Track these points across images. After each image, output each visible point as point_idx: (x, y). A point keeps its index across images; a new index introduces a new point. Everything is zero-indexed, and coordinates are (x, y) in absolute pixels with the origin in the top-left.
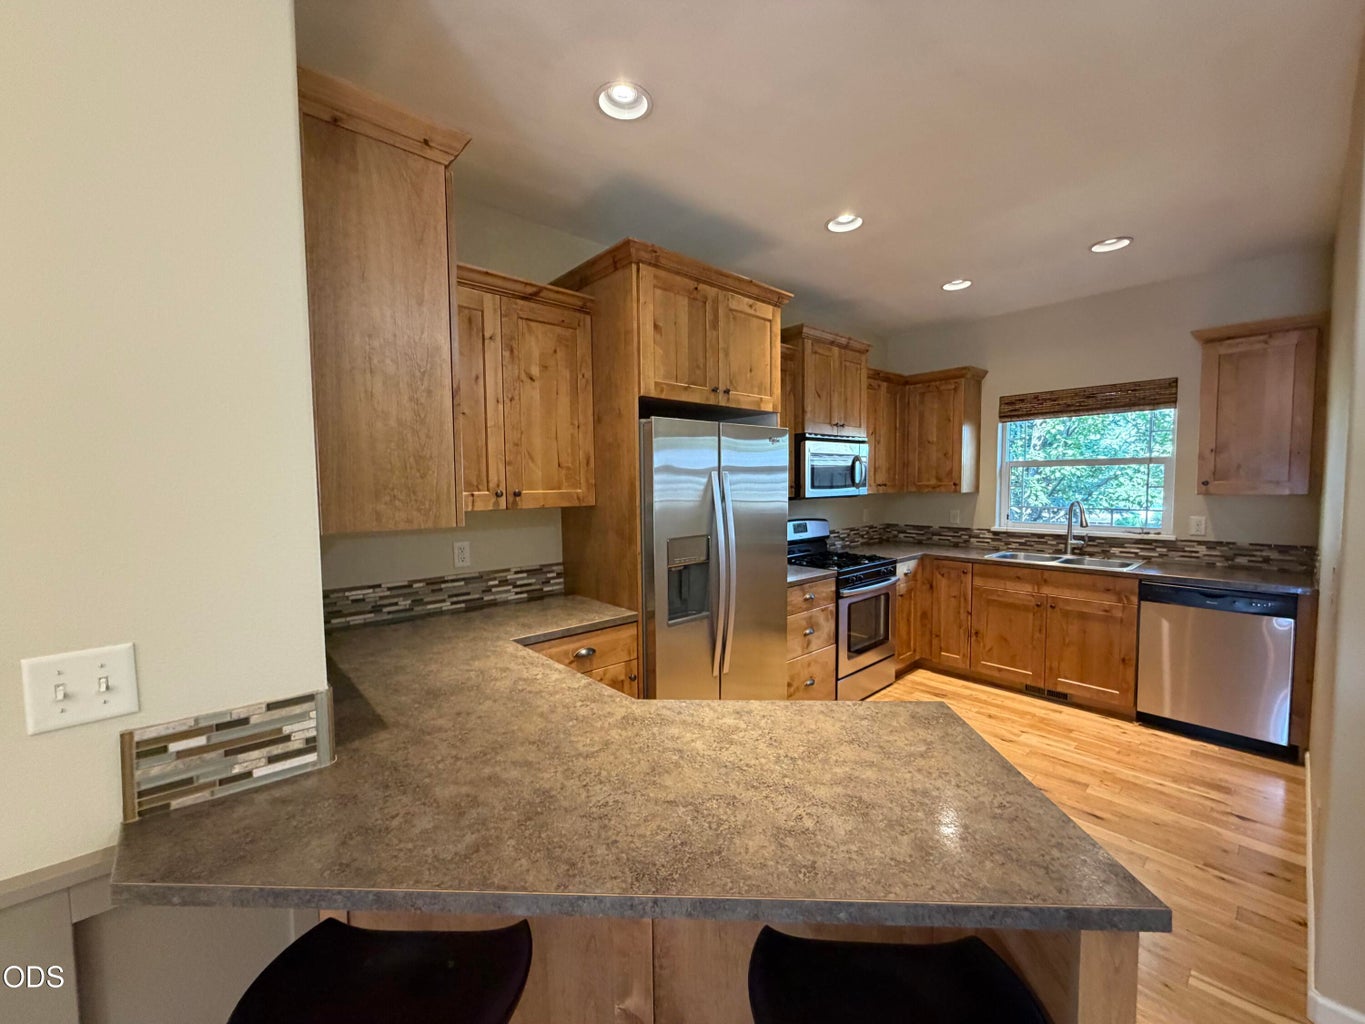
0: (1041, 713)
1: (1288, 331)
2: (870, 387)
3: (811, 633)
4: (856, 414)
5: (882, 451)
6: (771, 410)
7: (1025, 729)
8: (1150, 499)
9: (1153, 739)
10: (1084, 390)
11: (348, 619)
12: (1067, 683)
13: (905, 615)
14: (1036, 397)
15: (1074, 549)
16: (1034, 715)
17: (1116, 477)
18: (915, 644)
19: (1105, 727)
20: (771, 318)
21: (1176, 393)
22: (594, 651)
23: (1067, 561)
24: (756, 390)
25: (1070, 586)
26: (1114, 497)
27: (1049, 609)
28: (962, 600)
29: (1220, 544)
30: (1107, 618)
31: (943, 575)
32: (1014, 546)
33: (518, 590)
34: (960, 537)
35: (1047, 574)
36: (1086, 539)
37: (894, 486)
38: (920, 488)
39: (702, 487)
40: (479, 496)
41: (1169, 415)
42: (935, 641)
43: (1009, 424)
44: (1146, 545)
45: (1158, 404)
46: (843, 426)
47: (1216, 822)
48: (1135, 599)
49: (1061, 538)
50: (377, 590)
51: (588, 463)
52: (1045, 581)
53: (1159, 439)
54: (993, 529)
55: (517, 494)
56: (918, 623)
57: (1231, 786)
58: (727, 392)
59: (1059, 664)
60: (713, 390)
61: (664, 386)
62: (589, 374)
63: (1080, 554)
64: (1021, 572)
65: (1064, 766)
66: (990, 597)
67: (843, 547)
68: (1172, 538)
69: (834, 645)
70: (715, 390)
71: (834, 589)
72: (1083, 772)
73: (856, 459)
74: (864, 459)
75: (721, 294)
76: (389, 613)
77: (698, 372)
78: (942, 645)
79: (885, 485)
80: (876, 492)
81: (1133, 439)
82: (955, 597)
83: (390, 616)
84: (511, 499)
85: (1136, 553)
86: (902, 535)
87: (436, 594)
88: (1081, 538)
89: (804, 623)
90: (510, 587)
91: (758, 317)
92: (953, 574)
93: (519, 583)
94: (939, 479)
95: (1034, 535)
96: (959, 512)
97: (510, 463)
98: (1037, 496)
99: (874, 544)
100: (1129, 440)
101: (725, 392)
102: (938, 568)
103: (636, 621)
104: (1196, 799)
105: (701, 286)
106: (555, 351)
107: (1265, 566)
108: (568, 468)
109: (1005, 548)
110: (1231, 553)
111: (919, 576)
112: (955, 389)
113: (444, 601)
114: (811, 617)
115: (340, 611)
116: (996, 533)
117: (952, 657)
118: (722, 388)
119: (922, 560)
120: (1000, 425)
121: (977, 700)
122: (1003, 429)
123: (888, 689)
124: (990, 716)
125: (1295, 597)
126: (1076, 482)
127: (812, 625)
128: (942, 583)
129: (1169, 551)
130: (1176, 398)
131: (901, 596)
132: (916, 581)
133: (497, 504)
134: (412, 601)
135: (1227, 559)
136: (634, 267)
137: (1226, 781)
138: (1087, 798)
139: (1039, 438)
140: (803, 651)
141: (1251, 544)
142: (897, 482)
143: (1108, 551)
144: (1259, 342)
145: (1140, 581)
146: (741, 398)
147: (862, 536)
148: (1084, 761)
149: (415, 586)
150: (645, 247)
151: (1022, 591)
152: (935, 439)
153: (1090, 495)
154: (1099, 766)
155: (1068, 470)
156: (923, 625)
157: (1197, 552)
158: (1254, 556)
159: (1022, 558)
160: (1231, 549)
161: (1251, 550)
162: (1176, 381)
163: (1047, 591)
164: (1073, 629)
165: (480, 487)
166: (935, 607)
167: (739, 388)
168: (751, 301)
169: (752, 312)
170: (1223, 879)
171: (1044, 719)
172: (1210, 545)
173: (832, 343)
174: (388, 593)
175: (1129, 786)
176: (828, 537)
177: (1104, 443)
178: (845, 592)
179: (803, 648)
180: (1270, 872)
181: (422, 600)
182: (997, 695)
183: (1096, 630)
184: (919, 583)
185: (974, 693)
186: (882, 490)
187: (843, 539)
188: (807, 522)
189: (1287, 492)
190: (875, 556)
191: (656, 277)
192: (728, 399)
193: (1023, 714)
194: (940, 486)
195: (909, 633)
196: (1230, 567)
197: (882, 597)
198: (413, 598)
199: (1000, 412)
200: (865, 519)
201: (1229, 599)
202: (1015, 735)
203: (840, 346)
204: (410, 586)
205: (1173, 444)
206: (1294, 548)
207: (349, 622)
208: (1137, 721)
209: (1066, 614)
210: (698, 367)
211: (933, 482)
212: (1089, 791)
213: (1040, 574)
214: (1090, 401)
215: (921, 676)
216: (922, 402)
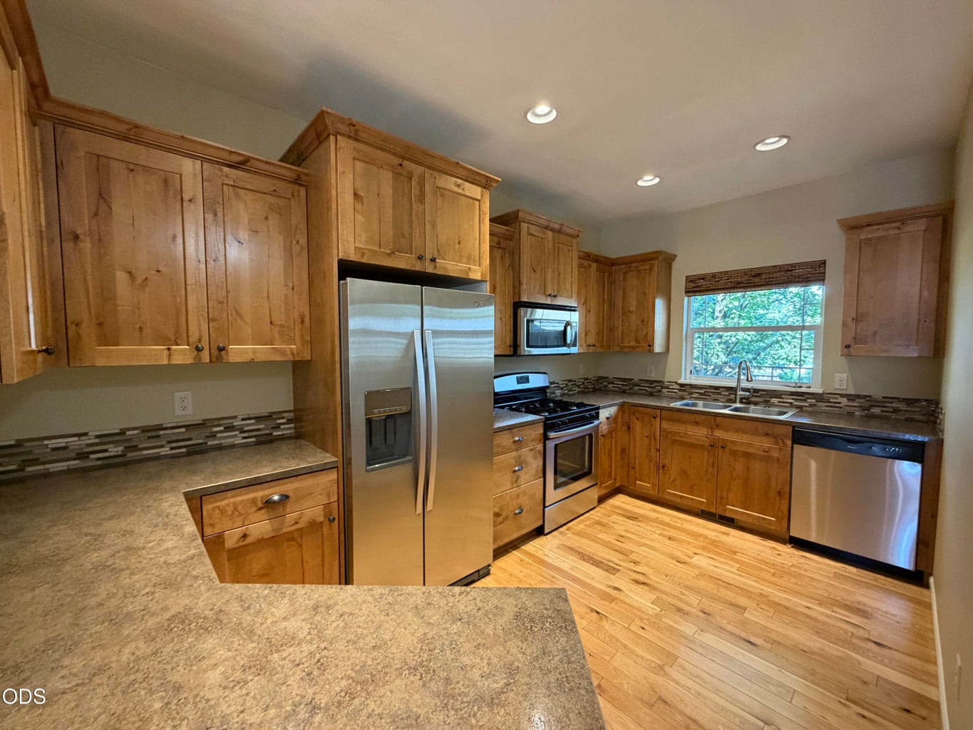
0: (712, 535)
1: (918, 218)
2: (580, 266)
3: (519, 470)
4: (568, 286)
5: (592, 319)
6: (480, 278)
7: (698, 551)
8: (802, 358)
9: (802, 560)
10: (752, 270)
11: (47, 466)
12: (734, 510)
13: (607, 451)
14: (714, 276)
15: (741, 399)
16: (706, 537)
17: (778, 342)
18: (616, 475)
19: (763, 549)
20: (480, 198)
21: (824, 273)
22: (287, 497)
23: (736, 410)
24: (465, 260)
25: (737, 431)
26: (776, 357)
27: (720, 448)
28: (653, 440)
29: (858, 396)
30: (766, 458)
31: (638, 419)
32: (696, 395)
33: (246, 435)
34: (654, 387)
35: (719, 419)
36: (752, 391)
37: (602, 346)
38: (622, 348)
39: (403, 347)
40: (176, 350)
41: (817, 291)
42: (631, 472)
43: (692, 298)
44: (799, 397)
45: (810, 281)
46: (555, 296)
47: (856, 649)
48: (789, 443)
49: (731, 390)
50: (83, 438)
51: (303, 322)
52: (717, 426)
53: (809, 313)
54: (679, 382)
55: (221, 349)
56: (619, 458)
57: (869, 609)
58: (433, 260)
59: (728, 493)
60: (419, 258)
61: (366, 251)
62: (303, 241)
63: (747, 403)
64: (700, 418)
65: (726, 587)
66: (673, 438)
67: (562, 395)
68: (820, 391)
69: (542, 479)
70: (420, 258)
71: (542, 431)
72: (742, 595)
73: (568, 324)
74: (574, 324)
75: (428, 173)
76: (98, 459)
77: (402, 242)
78: (637, 476)
79: (594, 346)
80: (586, 351)
81: (791, 313)
82: (647, 437)
83: (99, 462)
84: (215, 352)
85: (791, 403)
86: (611, 386)
87: (152, 440)
88: (748, 390)
89: (513, 461)
90: (237, 433)
91: (466, 196)
92: (646, 418)
93: (246, 429)
94: (637, 341)
95: (711, 387)
96: (653, 367)
97: (214, 320)
98: (718, 356)
99: (588, 392)
100: (788, 315)
101: (431, 260)
102: (634, 413)
103: (337, 467)
104: (839, 624)
105: (406, 163)
106: (266, 218)
107: (894, 416)
108: (282, 326)
109: (689, 397)
110: (867, 404)
111: (620, 418)
112: (651, 269)
113: (162, 446)
114: (520, 456)
115: (38, 459)
116: (682, 385)
117: (645, 485)
118: (428, 256)
119: (622, 406)
120: (686, 299)
121: (662, 523)
122: (688, 302)
123: (592, 512)
124: (670, 538)
125: (923, 444)
126: (748, 345)
127: (521, 463)
128: (637, 426)
129: (817, 401)
130: (824, 276)
131: (603, 436)
132: (617, 423)
133: (198, 358)
134: (126, 448)
135: (865, 409)
136: (332, 138)
137: (864, 605)
138: (744, 623)
139: (720, 312)
140: (512, 486)
141: (884, 397)
142: (604, 344)
143: (769, 401)
144: (895, 228)
145: (794, 427)
146: (450, 267)
147: (579, 386)
148: (744, 584)
149: (128, 433)
150: (341, 119)
151: (699, 434)
152: (635, 309)
153: (759, 355)
154: (757, 588)
155: (741, 335)
156: (622, 459)
157: (839, 403)
158: (885, 407)
159: (700, 406)
160: (867, 401)
161: (884, 402)
162: (824, 262)
163: (719, 434)
164: (739, 466)
165: (179, 342)
166: (632, 445)
167: (447, 258)
168: (459, 181)
169: (460, 191)
170: (864, 717)
171: (714, 541)
172: (850, 397)
173: (546, 228)
174: (97, 441)
175: (781, 609)
176: (547, 387)
177: (769, 316)
178: (552, 435)
179: (512, 483)
180: (907, 708)
181: (136, 446)
182: (679, 518)
183: (757, 466)
184: (619, 423)
185: (659, 516)
186: (592, 349)
187: (562, 389)
188: (529, 375)
189: (915, 354)
190: (582, 403)
191: (355, 149)
192: (435, 267)
193: (697, 536)
194: (638, 347)
195: (610, 466)
196: (867, 416)
197: (587, 437)
198: (127, 445)
199: (686, 288)
200: (581, 372)
201: (867, 444)
202: (688, 556)
203: (553, 230)
204: (123, 432)
205: (821, 316)
206: (918, 401)
207: (48, 469)
208: (790, 544)
209: (734, 453)
210: (404, 236)
211: (633, 343)
212: (746, 615)
213: (714, 420)
214: (756, 279)
215: (621, 501)
216: (625, 280)
